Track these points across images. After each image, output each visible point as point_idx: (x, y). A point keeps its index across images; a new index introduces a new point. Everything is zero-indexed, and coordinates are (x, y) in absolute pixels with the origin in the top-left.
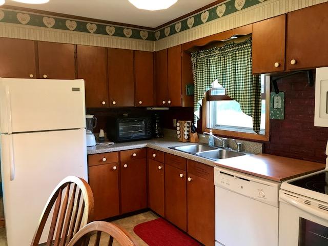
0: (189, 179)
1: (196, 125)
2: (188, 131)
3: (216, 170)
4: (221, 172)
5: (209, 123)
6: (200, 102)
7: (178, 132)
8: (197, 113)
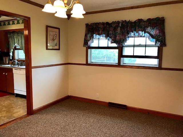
0: (6, 74)
1: (11, 58)
2: (8, 61)
3: (14, 69)
5: (16, 57)
6: (12, 50)
7: (4, 61)
8: (11, 54)
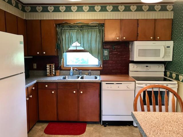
0: (81, 92)
4: (106, 84)
7: (48, 71)
